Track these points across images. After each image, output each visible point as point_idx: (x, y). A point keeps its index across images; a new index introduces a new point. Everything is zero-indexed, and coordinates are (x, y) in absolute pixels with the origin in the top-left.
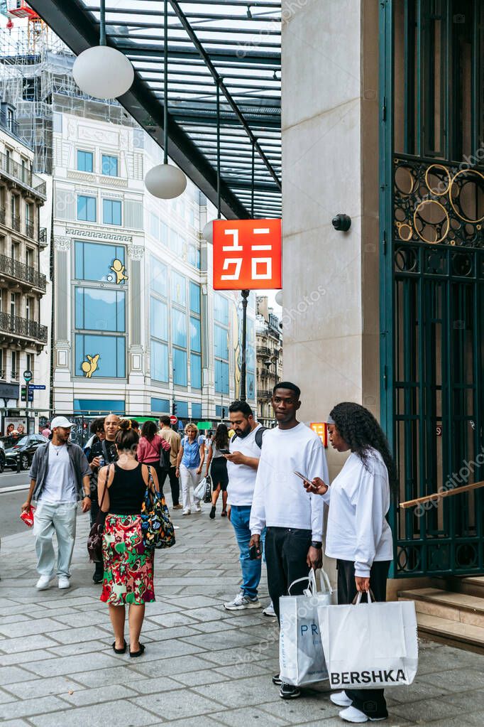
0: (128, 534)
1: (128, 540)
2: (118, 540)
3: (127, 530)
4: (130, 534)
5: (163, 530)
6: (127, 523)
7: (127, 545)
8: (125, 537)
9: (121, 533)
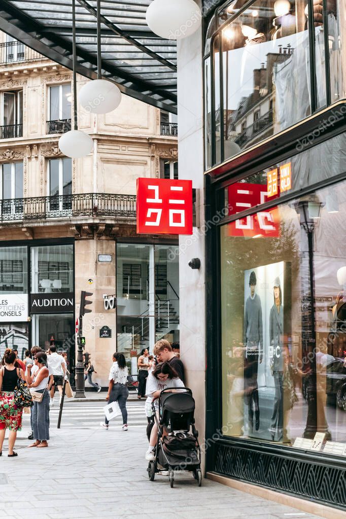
0: (9, 401)
1: (10, 403)
2: (5, 403)
3: (9, 398)
4: (10, 400)
5: (23, 396)
6: (9, 395)
7: (10, 405)
8: (8, 402)
9: (6, 400)
